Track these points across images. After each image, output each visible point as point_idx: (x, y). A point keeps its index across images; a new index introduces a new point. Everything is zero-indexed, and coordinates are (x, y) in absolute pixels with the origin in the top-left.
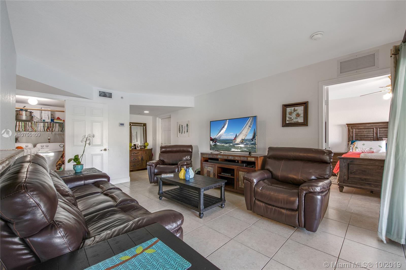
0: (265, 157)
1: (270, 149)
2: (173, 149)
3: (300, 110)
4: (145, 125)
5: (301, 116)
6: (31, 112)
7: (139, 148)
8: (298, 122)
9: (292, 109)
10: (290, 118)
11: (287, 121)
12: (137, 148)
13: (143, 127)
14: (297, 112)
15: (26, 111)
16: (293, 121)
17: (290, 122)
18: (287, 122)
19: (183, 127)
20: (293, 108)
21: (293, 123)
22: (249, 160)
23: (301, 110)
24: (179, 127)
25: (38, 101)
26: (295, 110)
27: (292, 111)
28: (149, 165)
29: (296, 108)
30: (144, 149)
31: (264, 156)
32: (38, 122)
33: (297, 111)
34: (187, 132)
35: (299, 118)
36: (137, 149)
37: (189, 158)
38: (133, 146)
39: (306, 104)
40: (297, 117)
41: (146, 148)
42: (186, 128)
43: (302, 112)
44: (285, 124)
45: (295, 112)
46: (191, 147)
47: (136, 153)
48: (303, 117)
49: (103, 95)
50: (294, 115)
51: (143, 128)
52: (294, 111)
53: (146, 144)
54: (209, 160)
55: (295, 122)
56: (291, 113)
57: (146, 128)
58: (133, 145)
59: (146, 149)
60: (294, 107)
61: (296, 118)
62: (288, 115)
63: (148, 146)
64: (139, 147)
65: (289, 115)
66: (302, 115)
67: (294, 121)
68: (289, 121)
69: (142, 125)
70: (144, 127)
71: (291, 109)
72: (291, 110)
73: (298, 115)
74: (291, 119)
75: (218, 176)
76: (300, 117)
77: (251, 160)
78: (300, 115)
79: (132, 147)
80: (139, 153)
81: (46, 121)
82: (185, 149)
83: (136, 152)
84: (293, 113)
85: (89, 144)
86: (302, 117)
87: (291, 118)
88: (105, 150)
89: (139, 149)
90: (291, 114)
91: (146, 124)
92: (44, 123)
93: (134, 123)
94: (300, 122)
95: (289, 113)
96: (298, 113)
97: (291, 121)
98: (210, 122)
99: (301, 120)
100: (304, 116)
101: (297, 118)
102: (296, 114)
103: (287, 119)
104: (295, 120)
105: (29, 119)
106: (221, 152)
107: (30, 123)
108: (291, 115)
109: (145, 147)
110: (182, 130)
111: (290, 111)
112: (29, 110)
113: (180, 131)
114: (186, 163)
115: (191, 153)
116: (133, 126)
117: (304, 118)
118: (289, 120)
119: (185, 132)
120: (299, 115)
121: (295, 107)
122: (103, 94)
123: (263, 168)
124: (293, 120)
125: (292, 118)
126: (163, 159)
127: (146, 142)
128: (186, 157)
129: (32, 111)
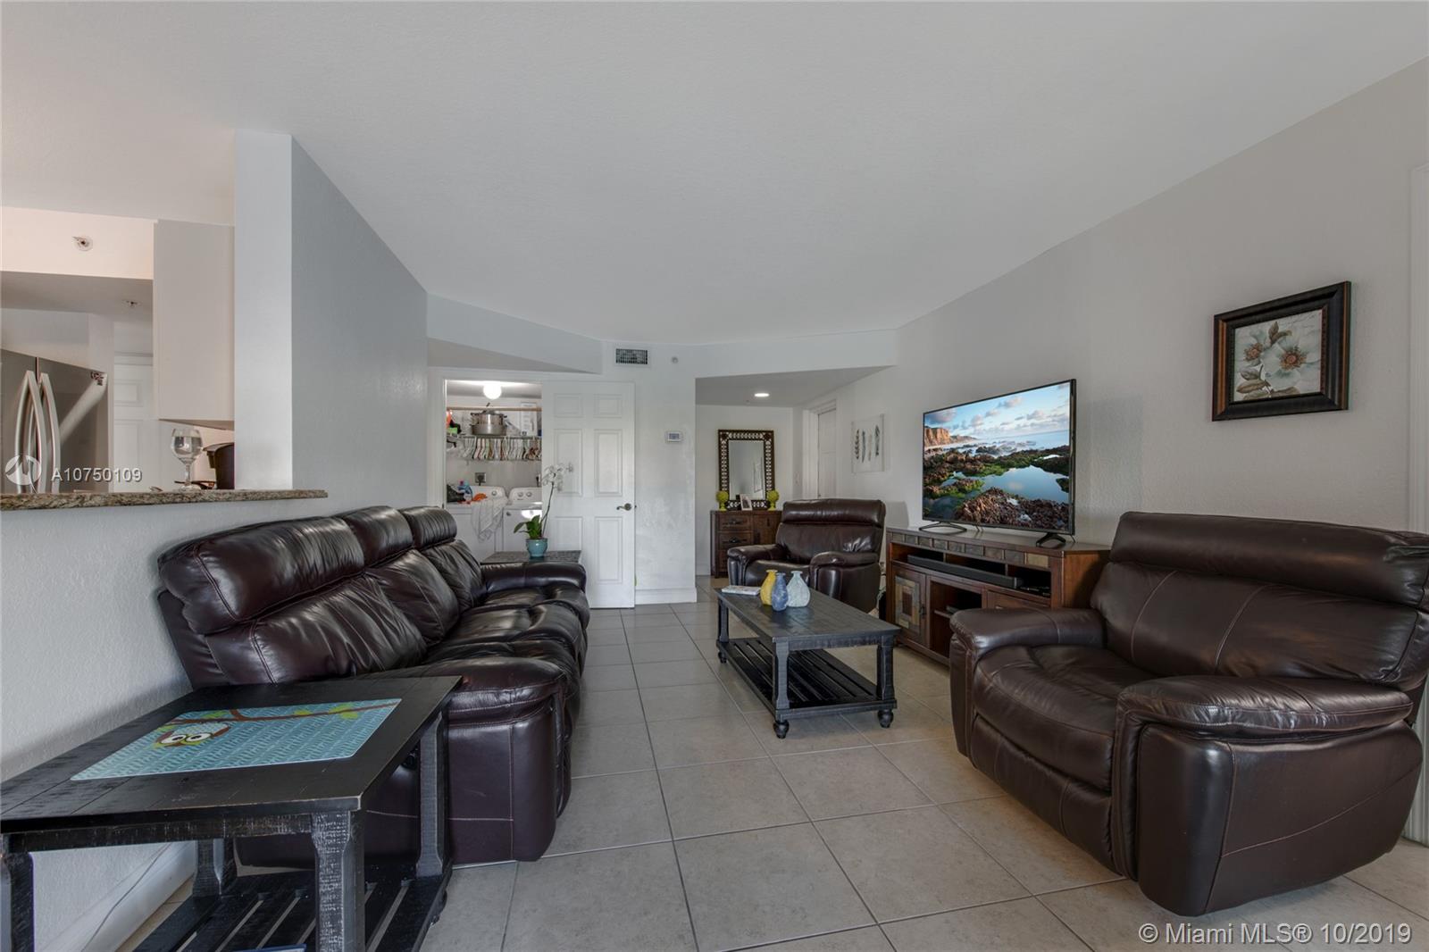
0: (1104, 557)
1: (1131, 521)
2: (819, 513)
3: (1305, 330)
4: (769, 435)
5: (1308, 360)
6: (501, 416)
7: (748, 507)
8: (1294, 393)
9: (1261, 333)
10: (1251, 374)
11: (1238, 391)
12: (745, 507)
13: (765, 443)
14: (1289, 342)
15: (492, 413)
16: (1265, 388)
17: (1253, 395)
18: (1238, 397)
19: (867, 435)
20: (1266, 327)
21: (1267, 400)
22: (1031, 563)
23: (1307, 330)
24: (855, 438)
25: (503, 389)
26: (1275, 336)
27: (1262, 343)
28: (733, 558)
29: (1283, 324)
30: (766, 509)
31: (1099, 552)
32: (514, 438)
33: (1287, 337)
34: (877, 454)
35: (1301, 373)
36: (743, 509)
37: (865, 543)
38: (734, 501)
39: (1336, 297)
40: (1286, 368)
41: (772, 509)
42: (874, 440)
43: (1316, 340)
44: (1227, 408)
45: (1276, 345)
46: (878, 506)
47: (737, 523)
48: (1319, 365)
49: (630, 357)
50: (1272, 360)
51: (765, 445)
52: (1273, 342)
53: (772, 495)
54: (909, 556)
55: (1276, 395)
56: (1255, 353)
57: (772, 443)
58: (732, 497)
59: (770, 509)
60: (1272, 323)
61: (1281, 375)
62: (1241, 364)
63: (777, 499)
64: (750, 504)
65: (1248, 360)
66: (1315, 356)
67: (1272, 391)
68: (1248, 392)
69: (761, 436)
70: (768, 443)
71: (1258, 333)
72: (1255, 337)
73: (1293, 358)
74: (1257, 381)
75: (932, 614)
76: (1303, 365)
77: (1036, 564)
78: (1304, 355)
79: (731, 504)
80: (748, 523)
81: (528, 435)
82: (860, 513)
83: (738, 520)
84: (1268, 348)
85: (559, 489)
86: (1312, 364)
87: (1257, 376)
88: (628, 507)
89: (751, 509)
90: (1257, 356)
91: (772, 432)
92: (522, 438)
93: (737, 431)
94: (1302, 392)
95: (1247, 352)
96: (1291, 349)
97: (1259, 392)
98: (924, 414)
99: (1307, 380)
100: (1322, 360)
101: (1287, 375)
102: (1283, 352)
103: (1239, 381)
104: (1278, 386)
105: (498, 432)
106: (965, 530)
107: (499, 441)
108: (1259, 362)
109: (768, 504)
110: (864, 447)
111: (1254, 341)
112: (497, 412)
113: (857, 453)
114: (834, 560)
115: (878, 529)
116: (733, 439)
117: (1322, 367)
118: (1249, 386)
119: (870, 454)
120: (1297, 359)
121: (1278, 321)
122: (628, 357)
123: (1083, 598)
124: (1267, 384)
125: (1263, 377)
126: (787, 544)
127: (773, 488)
128: (857, 542)
129: (505, 413)
